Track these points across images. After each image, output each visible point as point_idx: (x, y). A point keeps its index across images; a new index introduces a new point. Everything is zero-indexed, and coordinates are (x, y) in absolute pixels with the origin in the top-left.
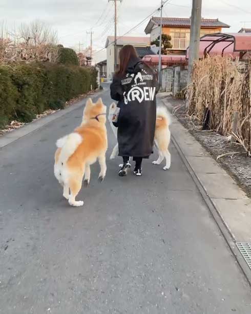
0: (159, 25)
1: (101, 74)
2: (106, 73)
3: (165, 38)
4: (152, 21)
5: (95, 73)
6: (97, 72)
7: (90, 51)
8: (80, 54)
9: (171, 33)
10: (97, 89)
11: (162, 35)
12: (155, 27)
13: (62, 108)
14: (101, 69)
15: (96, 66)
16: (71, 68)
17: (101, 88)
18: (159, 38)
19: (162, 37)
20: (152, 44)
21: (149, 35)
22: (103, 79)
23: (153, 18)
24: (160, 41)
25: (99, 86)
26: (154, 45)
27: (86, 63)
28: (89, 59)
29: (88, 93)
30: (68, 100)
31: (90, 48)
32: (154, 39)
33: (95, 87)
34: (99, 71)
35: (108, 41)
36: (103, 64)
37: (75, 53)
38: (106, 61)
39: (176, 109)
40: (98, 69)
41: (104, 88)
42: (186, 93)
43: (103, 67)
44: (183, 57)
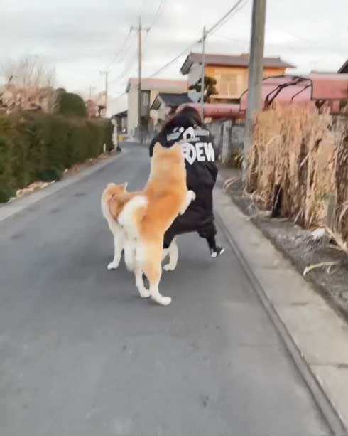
0: (201, 64)
1: (120, 129)
2: (126, 128)
3: (209, 82)
4: (190, 57)
5: (109, 129)
6: (113, 126)
7: (104, 97)
8: (90, 101)
9: (217, 75)
10: (113, 151)
11: (205, 78)
12: (194, 66)
13: (58, 179)
14: (119, 123)
15: (112, 117)
16: (74, 121)
17: (119, 149)
18: (200, 81)
19: (205, 80)
20: (191, 88)
21: (186, 77)
22: (121, 136)
23: (192, 54)
24: (202, 84)
25: (116, 147)
26: (194, 91)
27: (97, 114)
28: (101, 107)
29: (100, 157)
30: (68, 166)
31: (105, 94)
32: (194, 82)
33: (110, 147)
34: (116, 125)
35: (129, 85)
36: (122, 116)
37: (81, 100)
38: (126, 112)
39: (228, 183)
40: (114, 122)
41: (123, 150)
42: (242, 161)
43: (123, 120)
44: (236, 107)
